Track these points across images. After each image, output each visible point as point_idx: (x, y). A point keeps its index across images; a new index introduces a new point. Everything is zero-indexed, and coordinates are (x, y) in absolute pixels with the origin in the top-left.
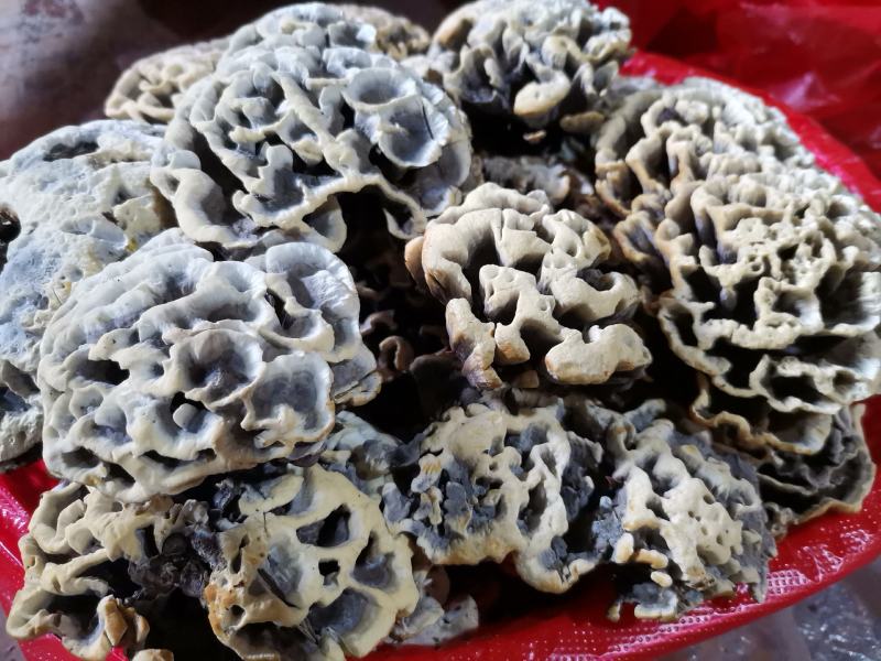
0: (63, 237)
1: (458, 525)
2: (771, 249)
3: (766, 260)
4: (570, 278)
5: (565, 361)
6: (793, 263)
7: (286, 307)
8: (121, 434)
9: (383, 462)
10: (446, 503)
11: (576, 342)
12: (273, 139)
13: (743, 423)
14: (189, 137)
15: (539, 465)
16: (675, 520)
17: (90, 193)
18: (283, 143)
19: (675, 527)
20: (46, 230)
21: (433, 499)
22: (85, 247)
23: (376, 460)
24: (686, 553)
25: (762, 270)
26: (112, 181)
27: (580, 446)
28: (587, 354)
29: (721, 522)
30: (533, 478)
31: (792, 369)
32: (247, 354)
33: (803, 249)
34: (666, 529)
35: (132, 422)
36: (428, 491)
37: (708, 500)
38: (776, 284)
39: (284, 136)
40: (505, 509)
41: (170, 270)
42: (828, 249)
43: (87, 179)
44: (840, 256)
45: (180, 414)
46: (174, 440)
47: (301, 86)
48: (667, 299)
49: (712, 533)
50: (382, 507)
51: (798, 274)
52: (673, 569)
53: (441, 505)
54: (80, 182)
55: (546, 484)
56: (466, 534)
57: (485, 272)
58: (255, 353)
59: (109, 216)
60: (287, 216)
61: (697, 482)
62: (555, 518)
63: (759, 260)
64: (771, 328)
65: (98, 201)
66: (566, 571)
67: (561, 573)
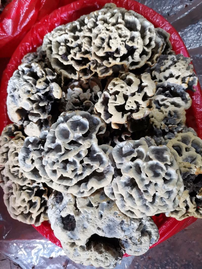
0: (104, 219)
1: (178, 121)
2: (119, 40)
3: (122, 41)
4: (131, 88)
5: (152, 92)
6: (123, 35)
7: (135, 156)
8: (170, 192)
9: (161, 138)
10: (173, 124)
11: (148, 88)
12: (82, 162)
13: (156, 55)
14: (76, 186)
15: (165, 102)
16: (180, 74)
17: (89, 214)
18: (83, 159)
19: (182, 74)
20: (101, 224)
21: (172, 127)
22: (108, 212)
23: (160, 140)
24: (188, 73)
25: (124, 43)
26: (86, 208)
27: (158, 93)
28: (151, 86)
29: (180, 64)
30: (168, 104)
31: (147, 41)
32: (150, 164)
33: (120, 31)
34: (182, 76)
35: (169, 189)
36: (169, 128)
37: (176, 66)
38: (128, 40)
39: (81, 159)
40: (175, 111)
41: (123, 186)
42: (119, 26)
43: (85, 215)
44: (120, 23)
45: (168, 178)
46: (173, 179)
47: (63, 154)
48: (127, 67)
49: (183, 67)
50: (170, 139)
51: (126, 34)
52: (190, 76)
53: (172, 125)
54: (86, 217)
55: (170, 101)
56: (180, 120)
57: (127, 108)
58: (150, 162)
59: (97, 207)
60: (105, 158)
61: (171, 67)
62: (178, 100)
63: (122, 43)
64: (138, 44)
65: (92, 211)
66: (188, 99)
67: (188, 100)
